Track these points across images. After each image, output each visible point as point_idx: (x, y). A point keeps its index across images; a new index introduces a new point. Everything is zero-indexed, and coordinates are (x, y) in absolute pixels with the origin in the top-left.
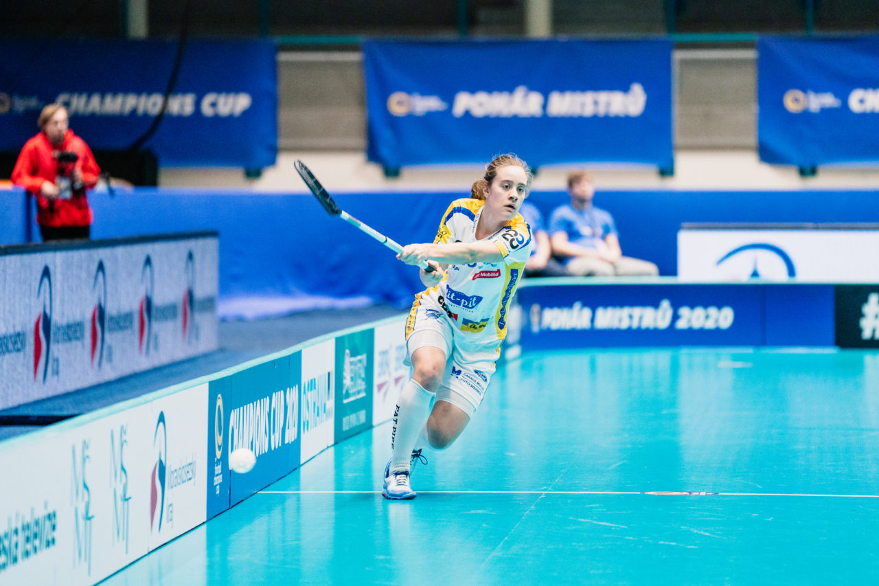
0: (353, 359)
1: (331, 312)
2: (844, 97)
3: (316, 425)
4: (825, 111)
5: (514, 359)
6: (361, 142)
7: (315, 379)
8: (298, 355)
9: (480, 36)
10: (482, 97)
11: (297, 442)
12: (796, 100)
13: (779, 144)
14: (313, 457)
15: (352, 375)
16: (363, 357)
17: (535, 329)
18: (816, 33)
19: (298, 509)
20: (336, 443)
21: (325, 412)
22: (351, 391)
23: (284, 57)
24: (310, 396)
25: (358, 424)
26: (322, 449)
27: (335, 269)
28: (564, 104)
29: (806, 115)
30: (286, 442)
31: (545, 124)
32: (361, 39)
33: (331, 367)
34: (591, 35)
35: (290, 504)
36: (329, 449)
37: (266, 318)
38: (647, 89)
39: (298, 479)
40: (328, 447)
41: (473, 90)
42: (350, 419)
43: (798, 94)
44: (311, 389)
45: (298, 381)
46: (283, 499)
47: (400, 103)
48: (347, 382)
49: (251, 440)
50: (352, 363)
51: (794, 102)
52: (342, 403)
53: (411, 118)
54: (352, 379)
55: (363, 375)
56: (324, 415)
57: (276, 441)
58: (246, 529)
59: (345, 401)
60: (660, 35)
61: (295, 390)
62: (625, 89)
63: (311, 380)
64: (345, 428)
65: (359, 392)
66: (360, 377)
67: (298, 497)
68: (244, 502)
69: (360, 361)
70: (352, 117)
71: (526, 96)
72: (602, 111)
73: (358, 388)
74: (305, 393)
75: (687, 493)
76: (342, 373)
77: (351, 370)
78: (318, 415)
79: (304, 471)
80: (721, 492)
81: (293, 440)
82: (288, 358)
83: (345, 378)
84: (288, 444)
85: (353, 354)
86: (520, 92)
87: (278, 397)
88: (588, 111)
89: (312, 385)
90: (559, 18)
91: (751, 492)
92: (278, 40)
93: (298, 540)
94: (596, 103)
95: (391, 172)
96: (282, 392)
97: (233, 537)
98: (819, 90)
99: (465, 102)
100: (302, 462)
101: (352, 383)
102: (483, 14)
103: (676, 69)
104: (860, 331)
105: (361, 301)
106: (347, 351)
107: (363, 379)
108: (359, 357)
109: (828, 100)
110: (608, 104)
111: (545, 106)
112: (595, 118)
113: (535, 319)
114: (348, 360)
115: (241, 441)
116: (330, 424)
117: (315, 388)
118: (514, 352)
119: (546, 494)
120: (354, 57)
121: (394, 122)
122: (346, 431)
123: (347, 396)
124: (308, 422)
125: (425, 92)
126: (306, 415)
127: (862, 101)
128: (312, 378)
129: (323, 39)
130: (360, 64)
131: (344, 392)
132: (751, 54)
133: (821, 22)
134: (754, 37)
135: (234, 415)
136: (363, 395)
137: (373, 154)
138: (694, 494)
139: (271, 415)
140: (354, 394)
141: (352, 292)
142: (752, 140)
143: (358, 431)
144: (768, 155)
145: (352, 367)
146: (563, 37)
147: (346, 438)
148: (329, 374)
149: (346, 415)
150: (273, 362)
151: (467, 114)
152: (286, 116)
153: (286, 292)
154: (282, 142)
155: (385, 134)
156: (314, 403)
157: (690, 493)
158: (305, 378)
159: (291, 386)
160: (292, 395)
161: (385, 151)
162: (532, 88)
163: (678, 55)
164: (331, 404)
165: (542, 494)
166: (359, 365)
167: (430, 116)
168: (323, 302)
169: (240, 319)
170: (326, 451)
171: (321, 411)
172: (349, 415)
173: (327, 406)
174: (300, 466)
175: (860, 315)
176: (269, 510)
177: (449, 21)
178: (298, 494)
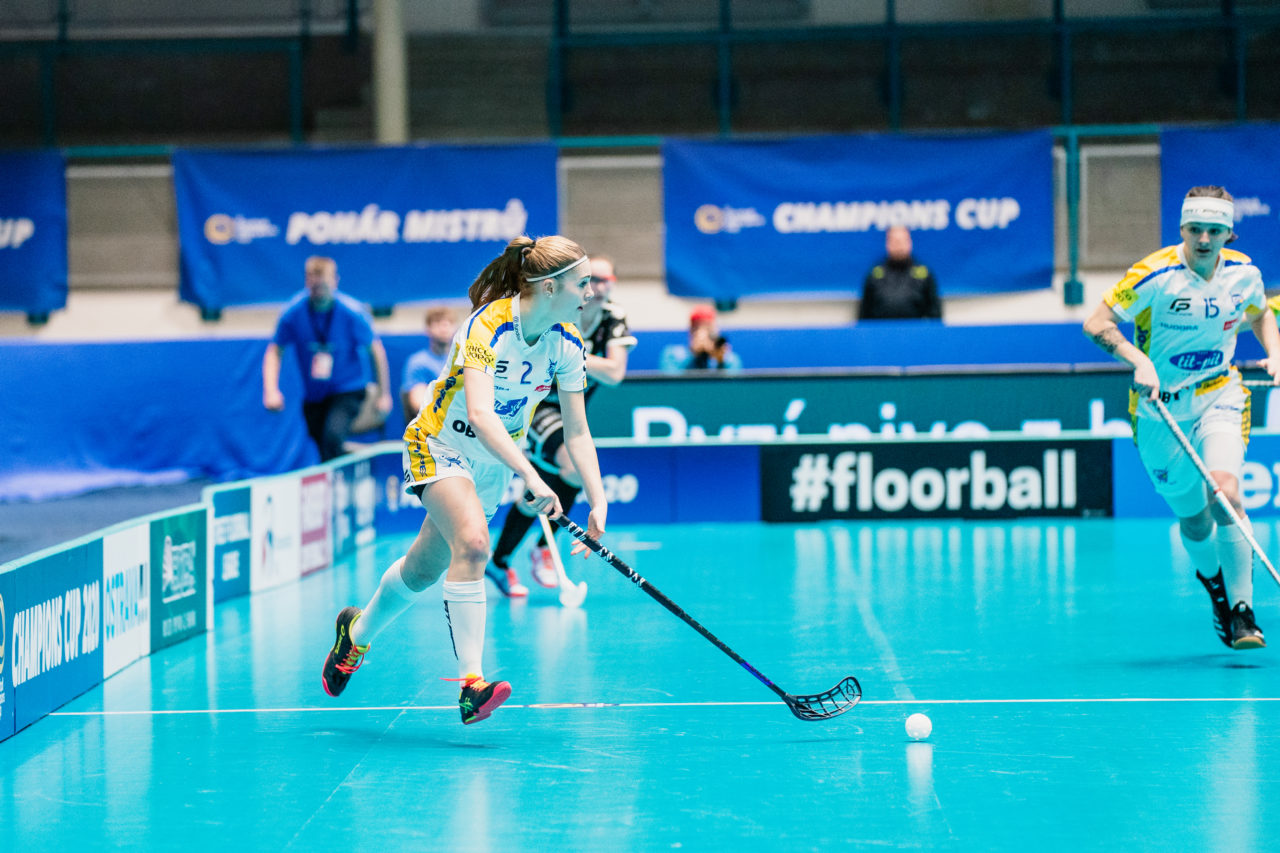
0: (176, 548)
1: (137, 490)
2: (768, 213)
3: (124, 630)
4: (747, 232)
5: (368, 544)
6: (172, 277)
7: (122, 574)
8: (99, 543)
9: (319, 143)
10: (322, 219)
11: (99, 652)
12: (710, 218)
13: (691, 272)
14: (121, 670)
15: (176, 568)
16: (192, 545)
17: (393, 506)
18: (735, 136)
19: (102, 734)
20: (153, 651)
21: (136, 613)
22: (174, 588)
23: (74, 173)
24: (116, 595)
25: (185, 628)
26: (133, 659)
27: (142, 436)
28: (425, 226)
29: (722, 238)
30: (84, 652)
31: (401, 251)
32: (170, 148)
33: (144, 557)
34: (458, 139)
35: (91, 728)
36: (143, 660)
37: (57, 499)
38: (527, 207)
39: (100, 698)
40: (141, 658)
41: (311, 211)
42: (172, 623)
43: (712, 210)
44: (117, 587)
45: (99, 576)
46: (82, 721)
47: (220, 228)
48: (168, 576)
49: (39, 651)
50: (174, 553)
51: (708, 220)
52: (162, 603)
53: (234, 245)
54: (175, 572)
55: (191, 567)
56: (136, 618)
57: (72, 651)
58: (36, 758)
59: (166, 600)
60: (543, 139)
61: (95, 587)
62: (501, 206)
63: (117, 576)
64: (166, 632)
65: (185, 589)
66: (187, 569)
67: (102, 719)
68: (33, 727)
69: (187, 550)
70: (161, 246)
71: (377, 216)
72: (471, 234)
73: (185, 584)
74: (108, 590)
75: (581, 705)
76: (161, 566)
77: (175, 563)
78: (127, 618)
79: (107, 686)
80: (622, 702)
81: (93, 649)
82: (85, 548)
83: (165, 572)
84: (87, 653)
85: (177, 541)
86: (370, 211)
87: (73, 596)
88: (455, 235)
89: (118, 580)
90: (417, 119)
91: (659, 702)
92: (67, 152)
93: (102, 771)
94: (464, 224)
95: (210, 314)
96: (78, 590)
97: (19, 770)
98: (738, 205)
99: (301, 226)
100: (105, 676)
101: (176, 578)
102: (322, 116)
103: (563, 182)
104: (790, 501)
105: (175, 476)
106: (168, 538)
107: (192, 573)
108: (185, 546)
109: (749, 218)
110: (479, 226)
111: (401, 229)
112: (463, 244)
113: (392, 494)
114: (169, 549)
115: (27, 652)
116: (144, 629)
117: (122, 584)
118: (366, 536)
119: (408, 710)
120: (162, 171)
121: (212, 252)
122: (169, 638)
123: (169, 593)
124: (113, 627)
125: (251, 214)
126: (109, 618)
127: (790, 219)
128: (118, 571)
129: (123, 150)
130: (169, 180)
131: (164, 589)
132: (653, 162)
133: (739, 122)
134: (658, 140)
135: (18, 619)
136: (191, 592)
137: (187, 292)
138: (590, 705)
139: (64, 619)
140: (179, 591)
141: (164, 465)
142: (657, 267)
143: (184, 636)
144: (677, 286)
145: (176, 558)
146: (423, 143)
147: (168, 646)
148: (141, 567)
149: (167, 616)
150: (66, 554)
151: (304, 240)
152: (77, 246)
153: (81, 466)
154: (74, 279)
155: (202, 267)
156: (122, 603)
157: (584, 704)
158: (109, 572)
159: (89, 583)
160: (91, 593)
161: (201, 288)
162: (385, 206)
163: (565, 164)
164: (145, 604)
165: (401, 710)
166: (186, 555)
167: (257, 244)
168: (127, 477)
169: (24, 500)
170: (138, 663)
171: (131, 613)
172: (172, 618)
173: (140, 608)
174: (103, 681)
175: (791, 482)
176: (64, 735)
177: (279, 124)
178: (101, 716)
